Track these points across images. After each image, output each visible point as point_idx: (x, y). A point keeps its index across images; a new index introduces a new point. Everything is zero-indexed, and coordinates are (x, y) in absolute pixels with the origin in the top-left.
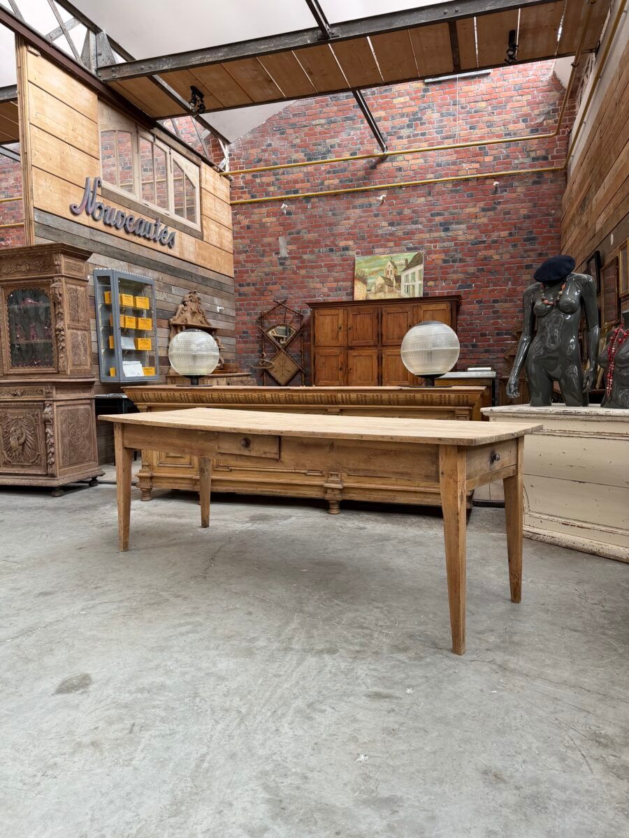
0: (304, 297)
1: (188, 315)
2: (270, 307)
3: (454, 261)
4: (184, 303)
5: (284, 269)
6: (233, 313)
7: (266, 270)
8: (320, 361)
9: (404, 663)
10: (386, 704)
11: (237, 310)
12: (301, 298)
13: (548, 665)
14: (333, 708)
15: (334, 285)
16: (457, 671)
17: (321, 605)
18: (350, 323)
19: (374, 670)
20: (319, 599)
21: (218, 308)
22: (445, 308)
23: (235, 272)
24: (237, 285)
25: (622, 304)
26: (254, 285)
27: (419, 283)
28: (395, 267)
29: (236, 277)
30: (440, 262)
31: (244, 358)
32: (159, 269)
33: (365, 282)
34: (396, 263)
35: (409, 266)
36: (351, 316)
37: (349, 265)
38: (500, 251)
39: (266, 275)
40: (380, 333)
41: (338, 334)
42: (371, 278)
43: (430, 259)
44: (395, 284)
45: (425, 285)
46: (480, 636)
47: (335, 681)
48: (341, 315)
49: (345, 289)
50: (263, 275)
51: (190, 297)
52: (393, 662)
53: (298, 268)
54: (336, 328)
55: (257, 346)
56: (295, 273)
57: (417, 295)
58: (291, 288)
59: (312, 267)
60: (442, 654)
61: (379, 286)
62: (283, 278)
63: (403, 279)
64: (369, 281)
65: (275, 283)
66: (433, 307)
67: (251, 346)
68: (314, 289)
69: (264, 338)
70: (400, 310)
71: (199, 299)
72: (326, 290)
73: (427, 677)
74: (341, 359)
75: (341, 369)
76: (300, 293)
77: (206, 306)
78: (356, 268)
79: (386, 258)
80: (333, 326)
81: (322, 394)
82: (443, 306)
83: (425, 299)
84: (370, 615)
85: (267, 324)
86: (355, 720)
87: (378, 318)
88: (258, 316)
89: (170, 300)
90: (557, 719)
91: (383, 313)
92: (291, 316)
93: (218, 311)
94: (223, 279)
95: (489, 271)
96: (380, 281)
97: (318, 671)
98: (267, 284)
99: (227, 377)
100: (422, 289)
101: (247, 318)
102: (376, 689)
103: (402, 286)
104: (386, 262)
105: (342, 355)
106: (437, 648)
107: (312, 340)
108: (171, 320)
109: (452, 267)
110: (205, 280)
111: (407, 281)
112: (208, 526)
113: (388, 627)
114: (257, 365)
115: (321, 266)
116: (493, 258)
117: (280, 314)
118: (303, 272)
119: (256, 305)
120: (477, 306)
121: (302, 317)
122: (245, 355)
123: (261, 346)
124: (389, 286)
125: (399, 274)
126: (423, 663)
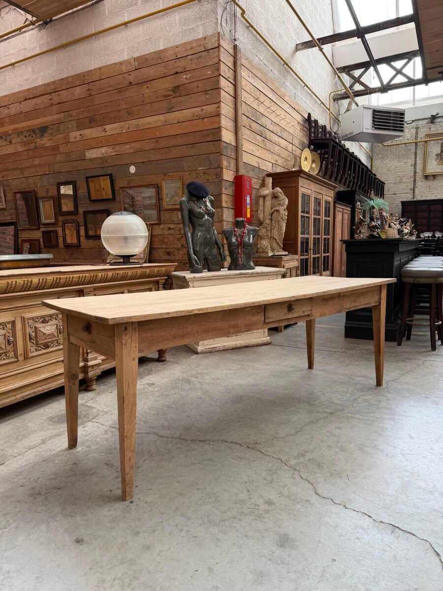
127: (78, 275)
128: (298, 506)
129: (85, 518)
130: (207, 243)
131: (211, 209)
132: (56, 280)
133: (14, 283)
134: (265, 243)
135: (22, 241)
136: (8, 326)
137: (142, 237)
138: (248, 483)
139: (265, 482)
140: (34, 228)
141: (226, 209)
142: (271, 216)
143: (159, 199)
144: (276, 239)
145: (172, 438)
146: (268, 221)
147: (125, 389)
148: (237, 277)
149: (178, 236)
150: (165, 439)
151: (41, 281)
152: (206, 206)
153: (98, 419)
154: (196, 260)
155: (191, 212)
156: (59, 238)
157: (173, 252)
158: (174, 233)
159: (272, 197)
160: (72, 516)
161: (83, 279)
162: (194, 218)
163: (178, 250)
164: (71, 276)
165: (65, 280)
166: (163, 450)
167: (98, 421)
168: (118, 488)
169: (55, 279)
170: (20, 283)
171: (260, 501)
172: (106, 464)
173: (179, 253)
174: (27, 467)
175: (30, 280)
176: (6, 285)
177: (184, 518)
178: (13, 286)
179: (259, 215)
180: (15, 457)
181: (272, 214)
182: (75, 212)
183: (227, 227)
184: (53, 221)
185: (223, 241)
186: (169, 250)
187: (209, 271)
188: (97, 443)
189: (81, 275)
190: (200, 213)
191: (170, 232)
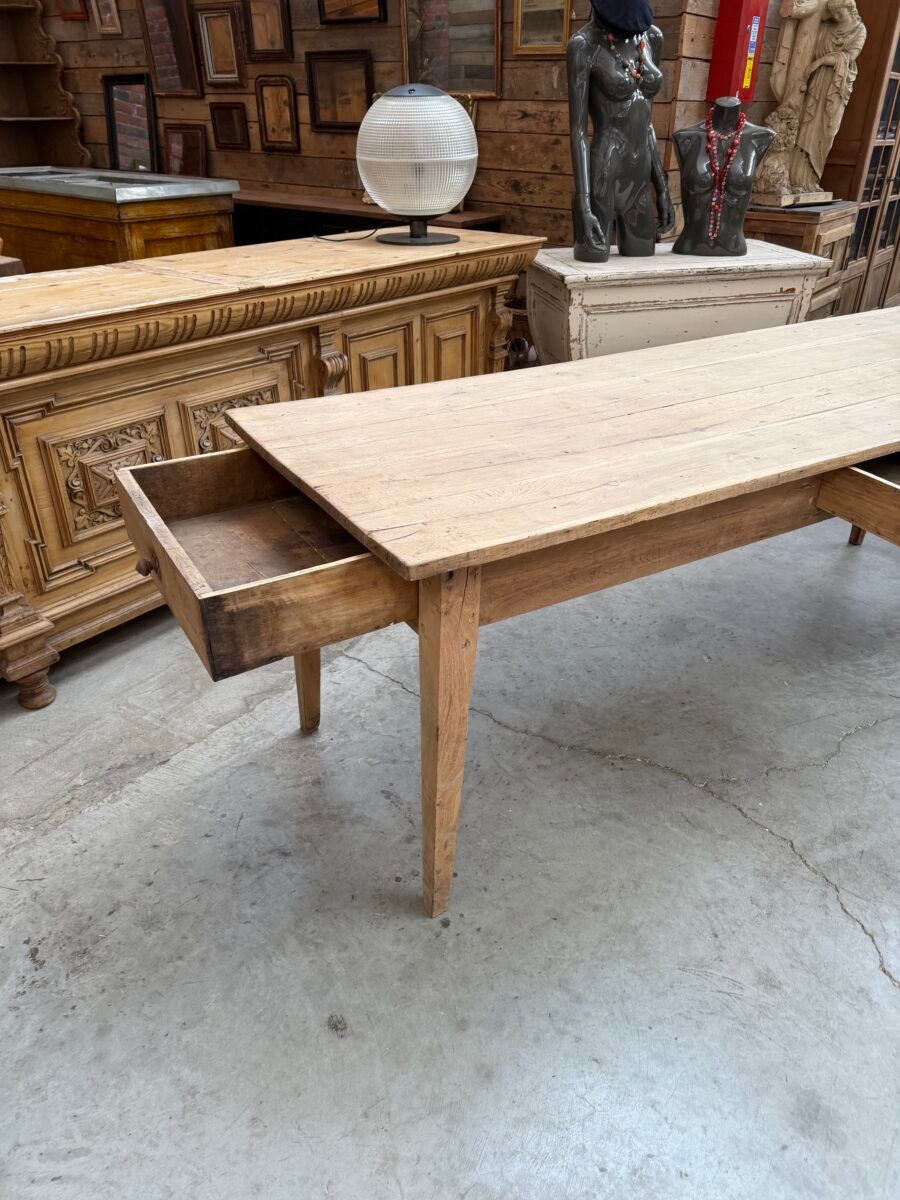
127: (303, 294)
128: (841, 1007)
129: (344, 955)
130: (629, 171)
131: (652, 71)
132: (254, 311)
133: (152, 327)
134: (776, 166)
135: (168, 127)
136: (149, 428)
137: (460, 165)
138: (713, 909)
139: (756, 911)
140: (190, 92)
141: (690, 62)
142: (808, 84)
143: (503, 23)
144: (807, 155)
145: (526, 732)
146: (795, 99)
147: (442, 710)
148: (701, 281)
149: (544, 139)
150: (510, 733)
151: (217, 315)
152: (640, 60)
153: (360, 650)
154: (595, 230)
155: (596, 79)
156: (250, 124)
157: (529, 184)
158: (535, 129)
159: (822, 22)
160: (317, 945)
161: (318, 301)
162: (600, 96)
163: (543, 178)
164: (289, 297)
165: (274, 308)
166: (508, 768)
167: (360, 657)
168: (415, 874)
169: (251, 308)
170: (168, 326)
171: (745, 974)
172: (383, 792)
173: (543, 187)
174: (214, 780)
175: (190, 316)
176: (134, 334)
177: (567, 998)
178: (152, 334)
179: (772, 79)
180: (190, 744)
181: (810, 78)
182: (286, 55)
183: (686, 121)
184: (233, 77)
185: (667, 163)
186: (518, 177)
187: (624, 252)
188: (362, 725)
189: (312, 292)
190: (622, 84)
191: (524, 124)
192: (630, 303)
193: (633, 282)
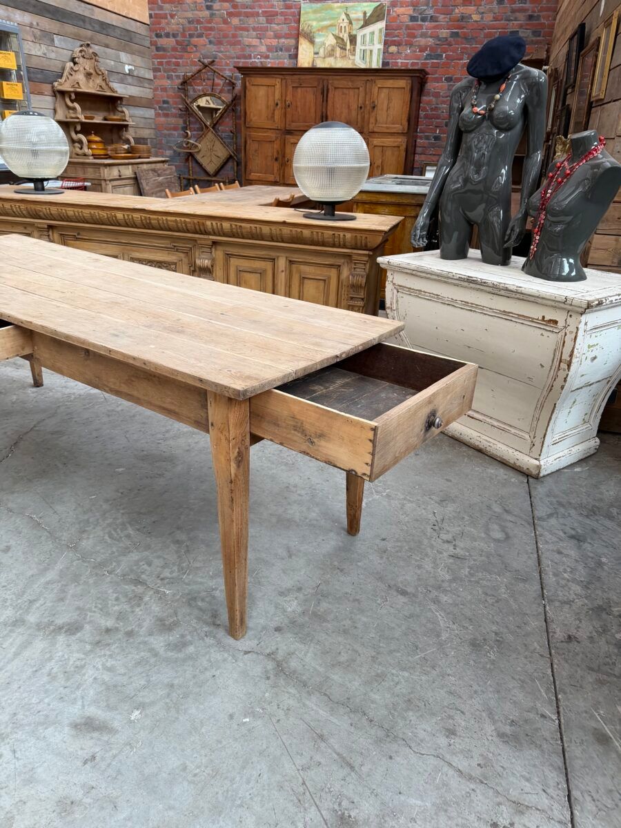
0: (238, 58)
1: (80, 77)
2: (195, 69)
3: (423, 20)
4: (73, 60)
5: (212, 15)
6: (149, 75)
7: (189, 15)
8: (252, 147)
9: (156, 655)
10: (88, 744)
11: (155, 70)
12: (233, 58)
13: (339, 664)
14: (14, 752)
15: (274, 42)
16: (217, 673)
17: (107, 537)
18: (289, 98)
19: (110, 669)
20: (109, 525)
21: (127, 68)
22: (404, 86)
23: (151, 16)
24: (154, 36)
25: (593, 110)
26: (174, 36)
27: (378, 46)
28: (351, 23)
29: (153, 24)
30: (406, 19)
31: (165, 136)
32: (31, 9)
33: (312, 42)
34: (352, 16)
35: (367, 22)
36: (290, 88)
37: (293, 14)
38: (482, 9)
39: (189, 22)
40: (324, 115)
41: (273, 114)
42: (320, 36)
43: (394, 14)
44: (348, 47)
45: (385, 51)
46: (280, 600)
47: (46, 691)
48: (278, 86)
49: (288, 50)
50: (185, 22)
51: (81, 51)
52: (142, 654)
53: (230, 14)
54: (271, 103)
55: (181, 121)
56: (225, 22)
57: (374, 66)
58: (220, 43)
59: (247, 15)
60: (215, 637)
61: (330, 48)
62: (211, 29)
63: (359, 40)
64: (318, 40)
65: (200, 36)
66: (390, 83)
67: (172, 120)
68: (249, 46)
69: (187, 112)
70: (350, 85)
71: (95, 54)
72: (263, 49)
73: (172, 686)
74: (276, 146)
75: (276, 159)
76: (233, 51)
77: (107, 63)
78: (302, 19)
79: (340, 7)
80: (268, 101)
81: (187, 220)
82: (402, 83)
83: (385, 72)
84: (159, 557)
85: (191, 92)
86: (30, 781)
87: (323, 93)
88: (180, 81)
89: (53, 56)
90: (304, 783)
91: (330, 87)
92: (221, 82)
93: (127, 72)
94: (132, 26)
95: (466, 38)
96: (331, 41)
97: (34, 669)
98: (191, 36)
99: (132, 164)
100: (381, 57)
101: (167, 83)
102: (92, 711)
103: (358, 50)
104: (339, 14)
105: (278, 141)
106: (214, 624)
107: (243, 119)
108: (56, 84)
109: (421, 27)
110: (104, 27)
111: (363, 43)
112: (43, 385)
113: (172, 582)
114: (181, 147)
115: (257, 14)
116: (472, 18)
117: (208, 79)
118: (235, 21)
119: (177, 64)
120: (445, 84)
121: (233, 85)
122: (166, 132)
123: (185, 122)
124: (341, 48)
125: (354, 33)
126: (181, 655)
151: (126, 218)
192: (420, 291)
193: (419, 274)
